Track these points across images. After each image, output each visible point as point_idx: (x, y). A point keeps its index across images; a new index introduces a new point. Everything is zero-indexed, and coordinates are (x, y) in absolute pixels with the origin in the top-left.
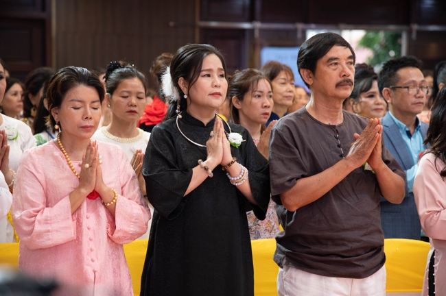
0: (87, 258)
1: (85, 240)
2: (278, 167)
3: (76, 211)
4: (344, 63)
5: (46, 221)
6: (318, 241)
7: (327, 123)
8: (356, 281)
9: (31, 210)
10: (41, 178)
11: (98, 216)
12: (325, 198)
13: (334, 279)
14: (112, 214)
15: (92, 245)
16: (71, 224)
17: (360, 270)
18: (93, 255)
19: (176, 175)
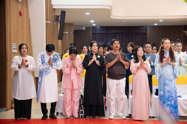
0: (72, 77)
1: (72, 74)
2: (105, 61)
3: (71, 69)
4: (117, 44)
5: (66, 70)
6: (112, 73)
7: (115, 54)
8: (118, 80)
9: (64, 68)
10: (66, 63)
11: (74, 70)
12: (112, 66)
13: (114, 80)
14: (77, 70)
15: (73, 75)
16: (70, 71)
17: (118, 78)
18: (73, 76)
19: (87, 62)
